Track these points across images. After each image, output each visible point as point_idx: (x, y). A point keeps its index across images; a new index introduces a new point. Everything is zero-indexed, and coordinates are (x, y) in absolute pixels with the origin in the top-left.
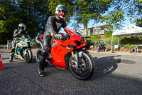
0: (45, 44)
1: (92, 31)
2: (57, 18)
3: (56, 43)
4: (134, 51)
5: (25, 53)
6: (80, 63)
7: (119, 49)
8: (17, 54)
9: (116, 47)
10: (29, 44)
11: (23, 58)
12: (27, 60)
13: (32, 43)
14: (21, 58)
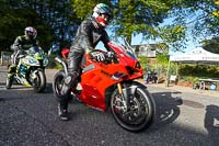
2: (95, 24)
3: (92, 66)
4: (198, 87)
5: (34, 76)
8: (20, 76)
9: (173, 78)
10: (41, 61)
11: (30, 83)
12: (36, 87)
13: (46, 61)
14: (26, 83)
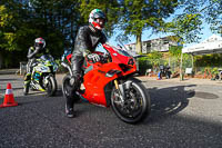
0: (75, 68)
1: (149, 46)
3: (91, 67)
5: (46, 81)
6: (127, 98)
7: (193, 75)
8: (35, 83)
11: (44, 88)
13: (56, 67)
